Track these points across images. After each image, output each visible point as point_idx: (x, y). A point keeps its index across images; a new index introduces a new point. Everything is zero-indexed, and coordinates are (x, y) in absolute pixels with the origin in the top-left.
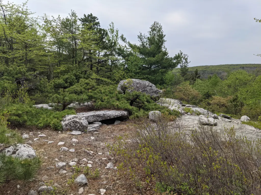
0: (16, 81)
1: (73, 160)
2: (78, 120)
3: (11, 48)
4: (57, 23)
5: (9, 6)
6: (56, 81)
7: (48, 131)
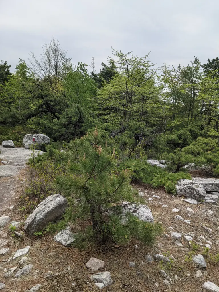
0: (135, 136)
1: (190, 234)
2: (194, 187)
3: (131, 101)
4: (177, 72)
5: (132, 60)
6: (169, 137)
7: (161, 192)
